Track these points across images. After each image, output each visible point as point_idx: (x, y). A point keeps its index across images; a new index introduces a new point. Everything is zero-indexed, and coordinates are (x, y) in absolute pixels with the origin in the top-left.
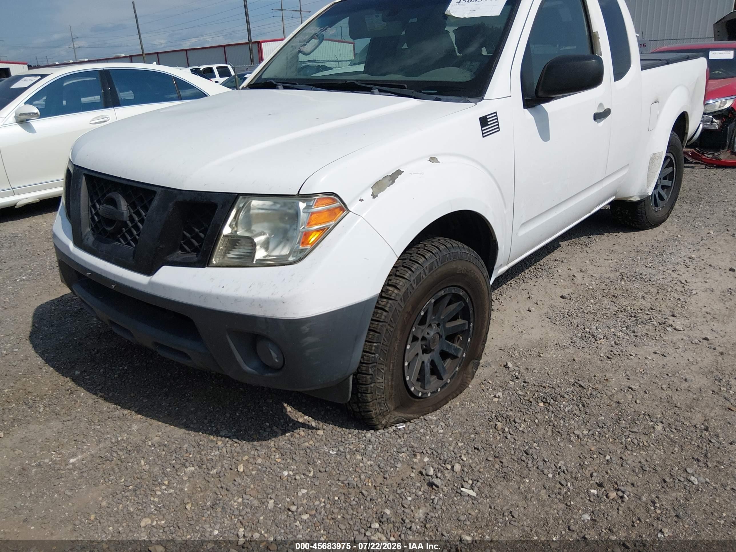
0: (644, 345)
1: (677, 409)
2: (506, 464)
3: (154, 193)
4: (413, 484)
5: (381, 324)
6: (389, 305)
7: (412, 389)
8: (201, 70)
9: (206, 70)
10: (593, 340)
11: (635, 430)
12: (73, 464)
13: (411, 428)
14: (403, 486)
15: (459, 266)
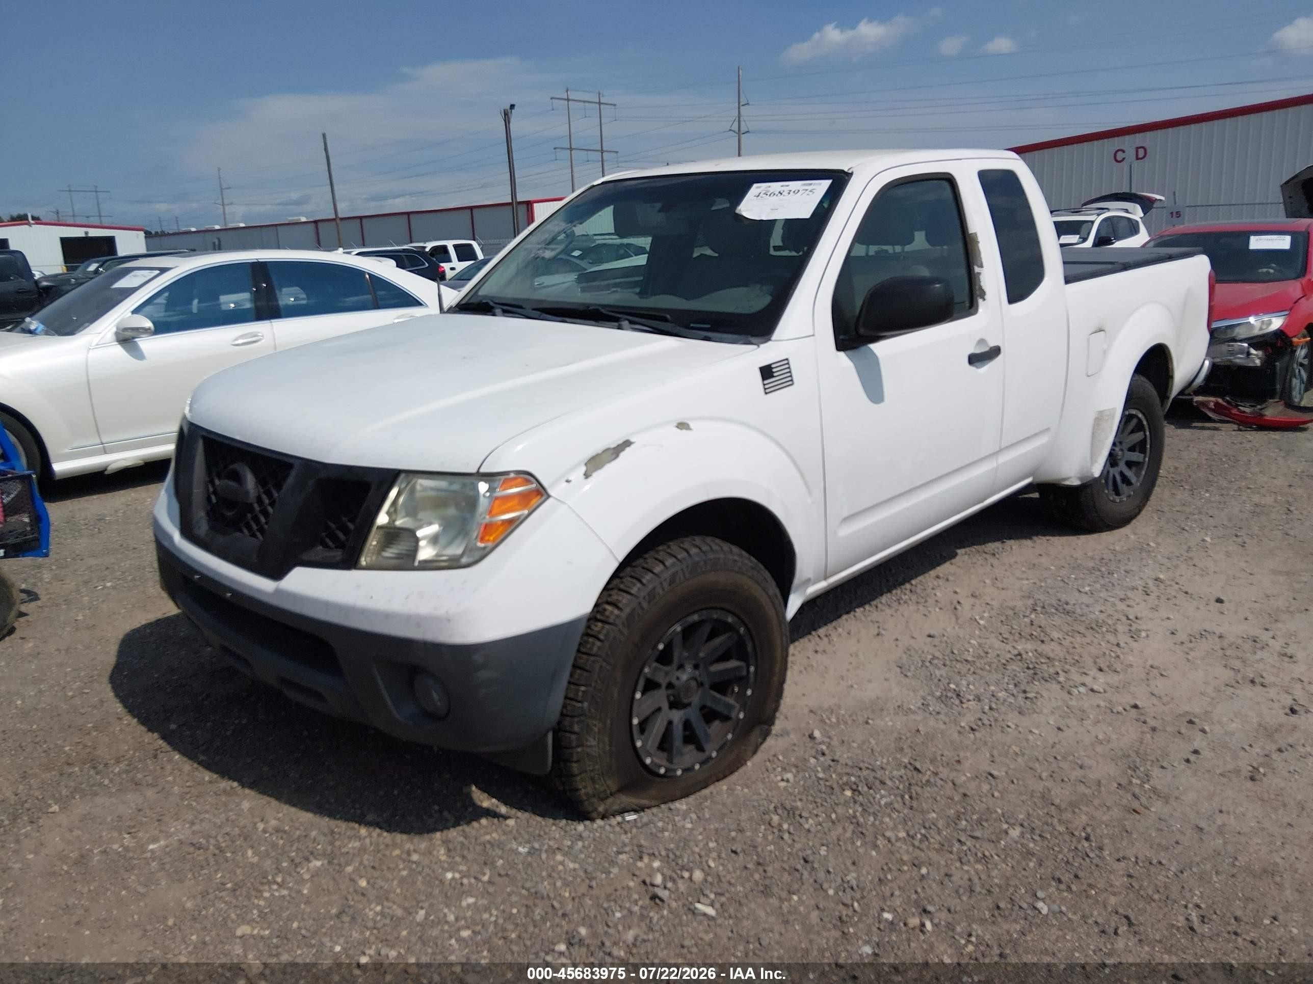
0: (1035, 712)
1: (1053, 807)
2: (770, 874)
3: (291, 466)
4: (629, 897)
5: (592, 658)
6: (604, 632)
7: (648, 761)
8: (427, 250)
9: (435, 249)
10: (957, 702)
11: (978, 834)
12: (152, 851)
13: (645, 820)
14: (613, 897)
15: (722, 578)
